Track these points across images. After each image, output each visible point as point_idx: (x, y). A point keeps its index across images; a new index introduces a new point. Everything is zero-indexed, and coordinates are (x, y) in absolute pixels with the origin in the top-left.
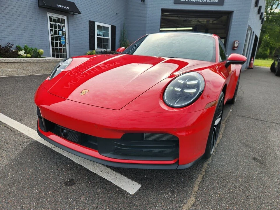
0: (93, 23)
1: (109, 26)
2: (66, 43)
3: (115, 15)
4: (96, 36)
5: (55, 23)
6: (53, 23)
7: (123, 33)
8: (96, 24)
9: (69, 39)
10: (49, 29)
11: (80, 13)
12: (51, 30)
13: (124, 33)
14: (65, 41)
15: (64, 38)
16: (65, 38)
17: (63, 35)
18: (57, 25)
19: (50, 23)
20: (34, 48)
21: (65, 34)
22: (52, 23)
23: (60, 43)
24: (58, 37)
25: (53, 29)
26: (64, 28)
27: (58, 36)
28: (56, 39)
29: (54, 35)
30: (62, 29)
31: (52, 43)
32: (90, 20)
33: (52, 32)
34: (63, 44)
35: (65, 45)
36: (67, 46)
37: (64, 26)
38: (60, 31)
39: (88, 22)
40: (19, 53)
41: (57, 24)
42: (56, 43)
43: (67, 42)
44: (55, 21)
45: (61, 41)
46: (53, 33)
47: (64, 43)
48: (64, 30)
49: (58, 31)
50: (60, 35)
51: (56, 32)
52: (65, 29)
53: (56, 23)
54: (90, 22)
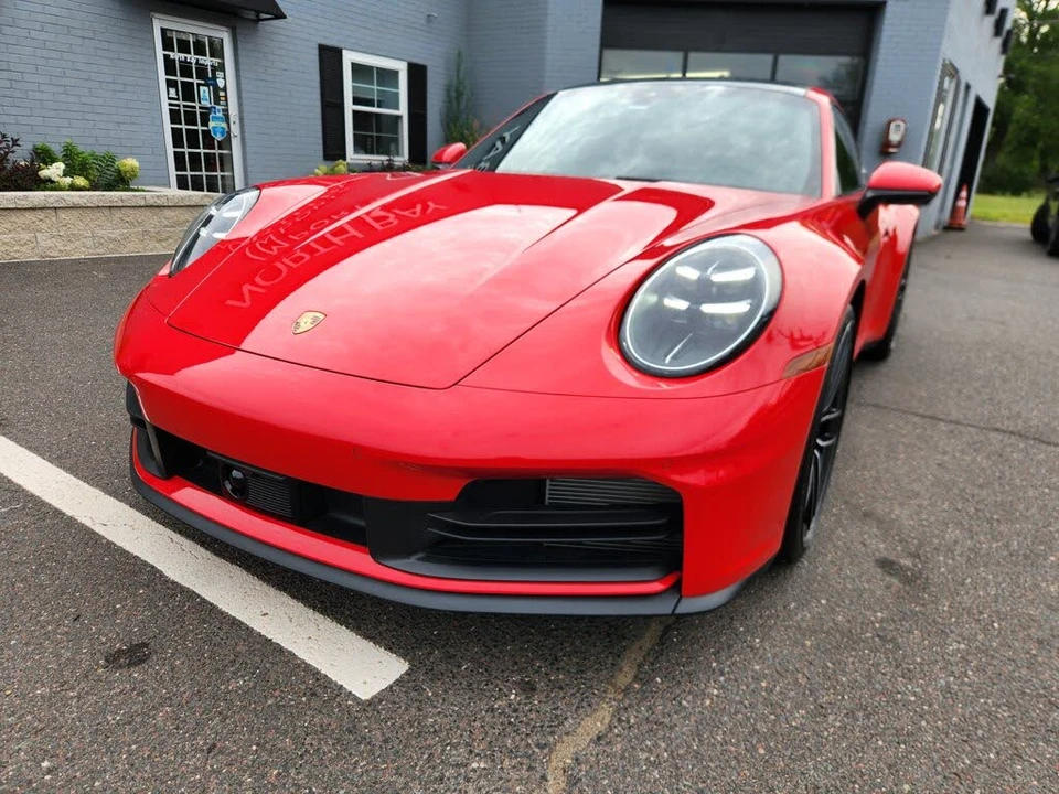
0: (337, 53)
1: (402, 68)
2: (229, 133)
3: (423, 22)
4: (349, 107)
5: (182, 56)
6: (176, 55)
7: (455, 95)
8: (349, 58)
9: (241, 119)
10: (162, 77)
11: (280, 15)
12: (170, 84)
13: (459, 94)
14: (224, 125)
15: (220, 114)
16: (226, 112)
17: (217, 101)
18: (194, 61)
19: (166, 58)
20: (100, 151)
21: (226, 97)
22: (172, 55)
23: (206, 134)
24: (198, 111)
25: (179, 79)
26: (219, 74)
27: (197, 105)
28: (191, 119)
29: (182, 103)
30: (214, 78)
31: (176, 134)
32: (324, 42)
33: (172, 91)
34: (219, 137)
35: (226, 143)
36: (236, 144)
37: (222, 67)
38: (207, 85)
39: (316, 52)
40: (45, 173)
41: (192, 58)
42: (192, 134)
43: (235, 129)
44: (184, 47)
45: (211, 124)
46: (177, 94)
47: (222, 134)
48: (221, 83)
49: (199, 85)
50: (206, 103)
51: (188, 93)
52: (224, 78)
53: (188, 56)
54: (323, 49)
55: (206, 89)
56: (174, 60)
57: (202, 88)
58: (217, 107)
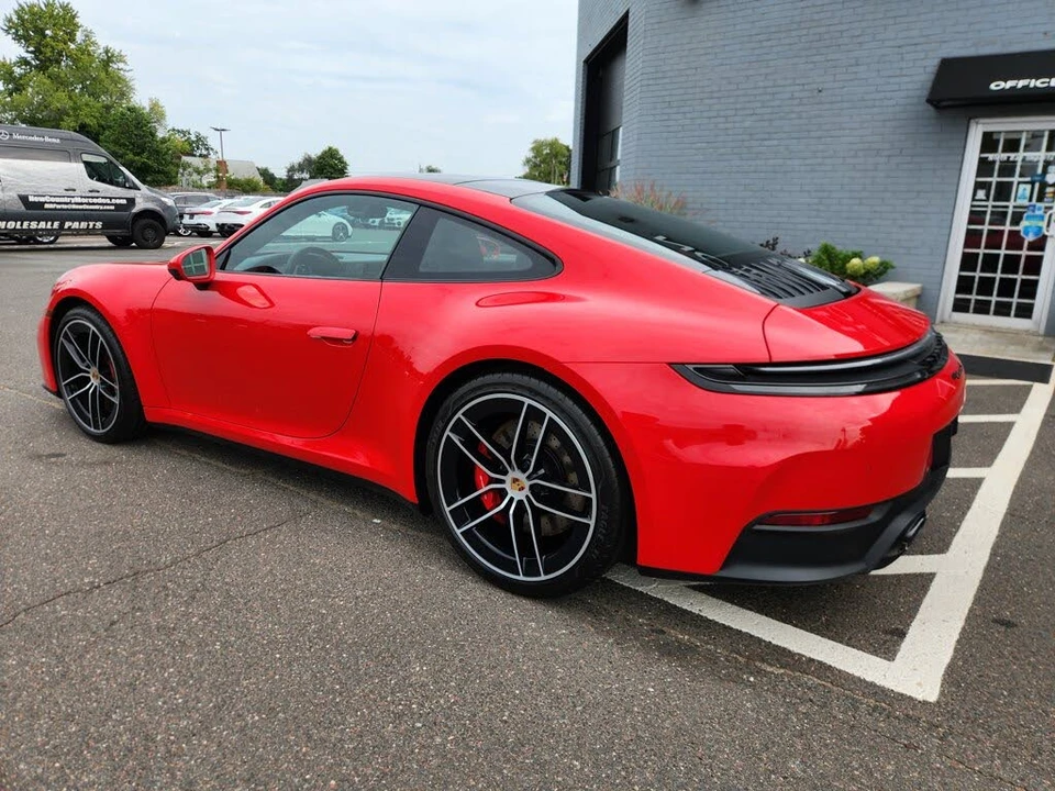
2: (1046, 232)
5: (1004, 156)
6: (998, 156)
10: (970, 180)
12: (981, 186)
14: (1043, 224)
15: (1039, 212)
17: (1040, 199)
18: (1019, 159)
19: (983, 160)
22: (991, 157)
23: (1014, 235)
24: (1010, 211)
25: (995, 179)
26: (1051, 168)
27: (1011, 204)
28: (998, 219)
29: (991, 203)
30: (1044, 174)
33: (981, 194)
34: (1030, 238)
35: (1039, 243)
36: (1052, 245)
38: (1032, 183)
41: (1019, 156)
44: (1011, 146)
45: (1024, 223)
46: (988, 196)
47: (1037, 234)
48: (1050, 177)
49: (1019, 183)
50: (1024, 202)
51: (1003, 192)
53: (1014, 155)
55: (1029, 187)
56: (994, 162)
57: (1022, 186)
58: (1039, 205)
